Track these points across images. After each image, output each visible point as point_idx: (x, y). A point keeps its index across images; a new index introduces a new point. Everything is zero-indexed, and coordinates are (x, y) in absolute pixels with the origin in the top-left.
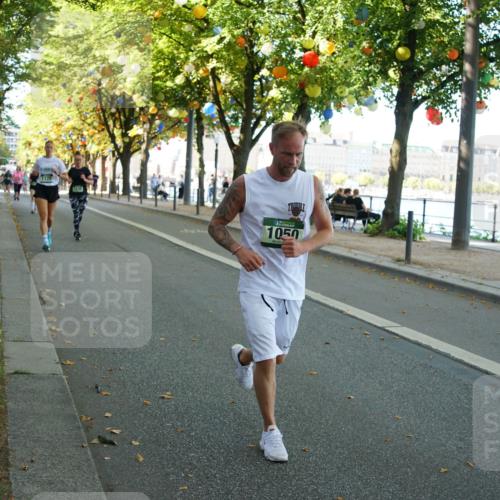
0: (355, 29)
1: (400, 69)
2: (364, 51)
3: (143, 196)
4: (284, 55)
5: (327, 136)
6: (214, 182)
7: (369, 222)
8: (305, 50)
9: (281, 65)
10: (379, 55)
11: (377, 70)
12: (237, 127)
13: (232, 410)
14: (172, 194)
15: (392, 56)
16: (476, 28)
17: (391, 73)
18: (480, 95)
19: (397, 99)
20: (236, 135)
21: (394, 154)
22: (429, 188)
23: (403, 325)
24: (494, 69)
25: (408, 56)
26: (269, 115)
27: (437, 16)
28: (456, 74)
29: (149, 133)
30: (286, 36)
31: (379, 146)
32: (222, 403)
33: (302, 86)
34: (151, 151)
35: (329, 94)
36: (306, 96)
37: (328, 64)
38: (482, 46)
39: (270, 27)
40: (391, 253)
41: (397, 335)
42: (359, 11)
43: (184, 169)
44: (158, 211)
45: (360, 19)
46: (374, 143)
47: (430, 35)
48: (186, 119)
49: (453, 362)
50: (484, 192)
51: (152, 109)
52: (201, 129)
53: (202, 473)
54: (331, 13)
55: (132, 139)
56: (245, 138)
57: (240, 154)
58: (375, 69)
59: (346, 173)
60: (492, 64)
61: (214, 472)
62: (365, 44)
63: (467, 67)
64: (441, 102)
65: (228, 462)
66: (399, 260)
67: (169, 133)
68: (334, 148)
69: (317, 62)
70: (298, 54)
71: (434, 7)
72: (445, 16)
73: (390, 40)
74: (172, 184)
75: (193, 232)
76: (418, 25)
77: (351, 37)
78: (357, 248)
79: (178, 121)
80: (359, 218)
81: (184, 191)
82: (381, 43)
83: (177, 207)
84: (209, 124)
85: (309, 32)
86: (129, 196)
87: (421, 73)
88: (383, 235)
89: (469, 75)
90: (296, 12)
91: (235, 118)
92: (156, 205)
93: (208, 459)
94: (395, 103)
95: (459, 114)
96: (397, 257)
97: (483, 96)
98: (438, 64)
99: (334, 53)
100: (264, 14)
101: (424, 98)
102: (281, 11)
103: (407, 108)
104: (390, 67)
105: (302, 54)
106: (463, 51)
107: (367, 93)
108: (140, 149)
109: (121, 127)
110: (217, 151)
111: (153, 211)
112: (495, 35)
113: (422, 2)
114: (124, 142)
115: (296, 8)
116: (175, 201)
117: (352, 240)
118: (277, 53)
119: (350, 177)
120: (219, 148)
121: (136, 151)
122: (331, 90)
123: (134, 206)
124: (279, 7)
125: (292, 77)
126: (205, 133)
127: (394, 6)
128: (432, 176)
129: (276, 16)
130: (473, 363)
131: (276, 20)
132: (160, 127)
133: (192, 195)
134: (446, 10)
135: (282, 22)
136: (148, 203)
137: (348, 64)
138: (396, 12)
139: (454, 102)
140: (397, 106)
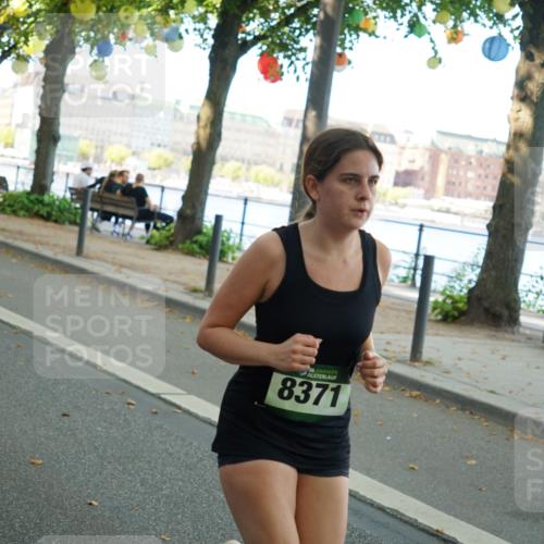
7: (155, 227)
18: (343, 46)
19: (214, 36)
21: (202, 123)
22: (257, 181)
23: (190, 392)
28: (310, 5)
31: (184, 109)
36: (70, 17)
40: (185, 279)
41: (179, 407)
46: (178, 102)
59: (129, 146)
64: (284, 47)
66: (195, 291)
78: (132, 267)
80: (139, 219)
88: (176, 249)
89: (329, 10)
94: (211, 41)
95: (309, 69)
96: (193, 284)
97: (347, 44)
101: (257, 39)
103: (228, 52)
107: (167, 22)
117: (125, 253)
119: (134, 153)
122: (112, 10)
128: (264, 162)
139: (303, 50)
140: (213, 46)
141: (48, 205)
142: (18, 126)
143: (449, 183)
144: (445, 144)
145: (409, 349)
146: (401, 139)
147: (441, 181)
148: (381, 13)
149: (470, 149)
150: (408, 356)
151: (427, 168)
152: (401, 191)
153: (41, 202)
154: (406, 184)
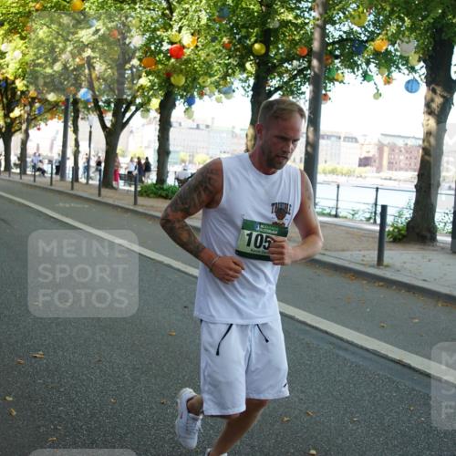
0: (218, 25)
1: (255, 63)
2: (224, 46)
3: (23, 172)
4: (153, 47)
5: (190, 121)
6: (88, 160)
8: (172, 43)
9: (150, 55)
10: (237, 50)
11: (235, 63)
12: (109, 111)
13: (99, 368)
14: (50, 171)
15: (249, 51)
16: (323, 29)
17: (248, 65)
18: (325, 88)
19: (253, 90)
20: (109, 118)
21: (249, 138)
24: (339, 65)
25: (263, 51)
26: (138, 101)
27: (290, 17)
28: (305, 69)
29: (29, 115)
30: (155, 30)
31: (237, 131)
32: (90, 361)
33: (169, 75)
34: (31, 132)
35: (193, 83)
36: (171, 85)
37: (192, 57)
38: (328, 44)
39: (141, 21)
42: (221, 10)
43: (61, 148)
44: (36, 187)
45: (221, 17)
46: (234, 127)
47: (283, 33)
48: (63, 103)
49: (297, 324)
50: (330, 173)
51: (32, 93)
52: (77, 112)
53: (69, 425)
54: (196, 11)
55: (14, 120)
56: (116, 121)
57: (112, 135)
58: (234, 62)
59: (208, 154)
60: (337, 61)
61: (80, 424)
62: (225, 40)
63: (315, 63)
64: (292, 93)
65: (93, 415)
67: (48, 115)
68: (197, 131)
69: (183, 54)
70: (166, 47)
71: (287, 9)
72: (297, 17)
73: (247, 36)
74: (50, 162)
75: (67, 205)
76: (273, 24)
77: (213, 32)
79: (56, 105)
81: (60, 169)
82: (240, 39)
83: (54, 183)
84: (84, 108)
85: (176, 27)
86: (10, 173)
87: (274, 67)
89: (316, 70)
90: (164, 9)
91: (108, 103)
92: (35, 180)
93: (75, 412)
94: (251, 93)
97: (328, 89)
98: (289, 59)
99: (197, 47)
100: (136, 9)
101: (277, 89)
102: (151, 7)
103: (261, 98)
104: (247, 61)
105: (169, 47)
106: (311, 49)
107: (226, 84)
108: (20, 129)
109: (4, 109)
110: (91, 132)
111: (31, 186)
112: (340, 36)
113: (276, 4)
114: (6, 123)
115: (165, 5)
116: (52, 177)
118: (147, 45)
120: (92, 129)
121: (17, 130)
122: (195, 80)
123: (14, 182)
124: (149, 4)
125: (160, 67)
126: (80, 116)
127: (252, 7)
129: (147, 12)
130: (314, 324)
131: (147, 15)
132: (39, 109)
133: (67, 172)
134: (298, 12)
135: (152, 18)
136: (27, 179)
137: (210, 57)
138: (253, 12)
139: (303, 93)
140: (253, 96)
141: (166, 190)
142: (146, 147)
143: (390, 163)
144: (386, 141)
145: (376, 259)
146: (361, 139)
147: (385, 162)
148: (346, 71)
149: (400, 143)
150: (376, 262)
151: (377, 156)
152: (362, 169)
153: (162, 189)
154: (365, 165)
